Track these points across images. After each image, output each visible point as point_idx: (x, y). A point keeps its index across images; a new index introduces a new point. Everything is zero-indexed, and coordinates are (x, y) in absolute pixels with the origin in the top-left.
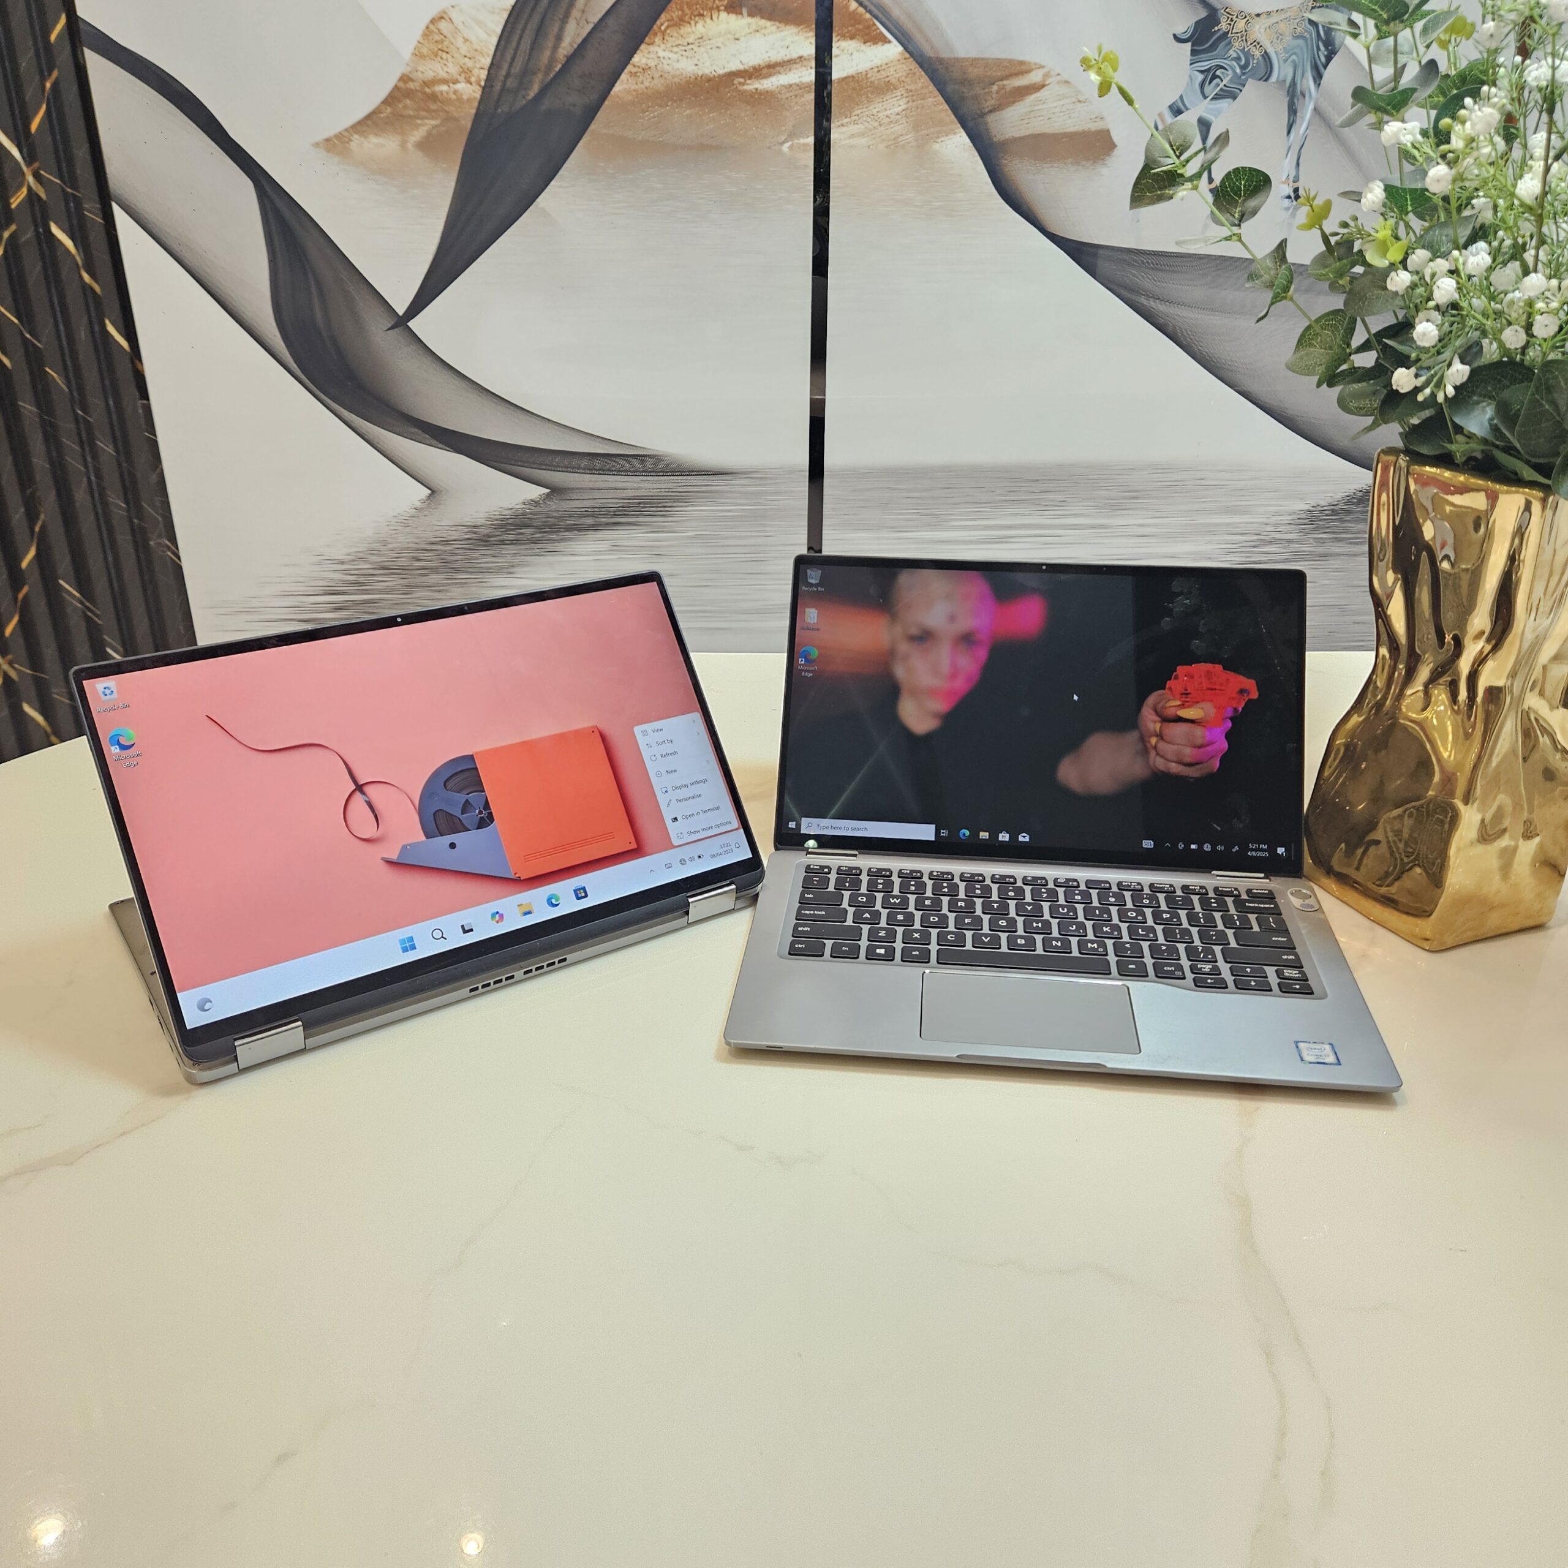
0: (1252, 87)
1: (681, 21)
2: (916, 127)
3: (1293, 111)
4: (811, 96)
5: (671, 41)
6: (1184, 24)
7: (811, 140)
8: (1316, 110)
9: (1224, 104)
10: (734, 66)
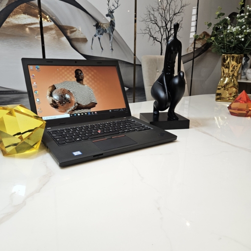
0: (104, 34)
1: (15, 15)
2: (57, 35)
3: (110, 37)
4: (39, 29)
5: (13, 18)
6: (95, 24)
7: (40, 36)
8: (113, 38)
9: (101, 36)
10: (25, 23)
